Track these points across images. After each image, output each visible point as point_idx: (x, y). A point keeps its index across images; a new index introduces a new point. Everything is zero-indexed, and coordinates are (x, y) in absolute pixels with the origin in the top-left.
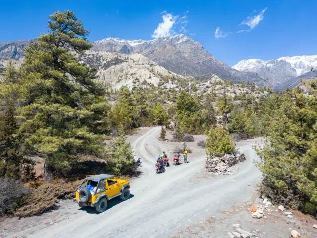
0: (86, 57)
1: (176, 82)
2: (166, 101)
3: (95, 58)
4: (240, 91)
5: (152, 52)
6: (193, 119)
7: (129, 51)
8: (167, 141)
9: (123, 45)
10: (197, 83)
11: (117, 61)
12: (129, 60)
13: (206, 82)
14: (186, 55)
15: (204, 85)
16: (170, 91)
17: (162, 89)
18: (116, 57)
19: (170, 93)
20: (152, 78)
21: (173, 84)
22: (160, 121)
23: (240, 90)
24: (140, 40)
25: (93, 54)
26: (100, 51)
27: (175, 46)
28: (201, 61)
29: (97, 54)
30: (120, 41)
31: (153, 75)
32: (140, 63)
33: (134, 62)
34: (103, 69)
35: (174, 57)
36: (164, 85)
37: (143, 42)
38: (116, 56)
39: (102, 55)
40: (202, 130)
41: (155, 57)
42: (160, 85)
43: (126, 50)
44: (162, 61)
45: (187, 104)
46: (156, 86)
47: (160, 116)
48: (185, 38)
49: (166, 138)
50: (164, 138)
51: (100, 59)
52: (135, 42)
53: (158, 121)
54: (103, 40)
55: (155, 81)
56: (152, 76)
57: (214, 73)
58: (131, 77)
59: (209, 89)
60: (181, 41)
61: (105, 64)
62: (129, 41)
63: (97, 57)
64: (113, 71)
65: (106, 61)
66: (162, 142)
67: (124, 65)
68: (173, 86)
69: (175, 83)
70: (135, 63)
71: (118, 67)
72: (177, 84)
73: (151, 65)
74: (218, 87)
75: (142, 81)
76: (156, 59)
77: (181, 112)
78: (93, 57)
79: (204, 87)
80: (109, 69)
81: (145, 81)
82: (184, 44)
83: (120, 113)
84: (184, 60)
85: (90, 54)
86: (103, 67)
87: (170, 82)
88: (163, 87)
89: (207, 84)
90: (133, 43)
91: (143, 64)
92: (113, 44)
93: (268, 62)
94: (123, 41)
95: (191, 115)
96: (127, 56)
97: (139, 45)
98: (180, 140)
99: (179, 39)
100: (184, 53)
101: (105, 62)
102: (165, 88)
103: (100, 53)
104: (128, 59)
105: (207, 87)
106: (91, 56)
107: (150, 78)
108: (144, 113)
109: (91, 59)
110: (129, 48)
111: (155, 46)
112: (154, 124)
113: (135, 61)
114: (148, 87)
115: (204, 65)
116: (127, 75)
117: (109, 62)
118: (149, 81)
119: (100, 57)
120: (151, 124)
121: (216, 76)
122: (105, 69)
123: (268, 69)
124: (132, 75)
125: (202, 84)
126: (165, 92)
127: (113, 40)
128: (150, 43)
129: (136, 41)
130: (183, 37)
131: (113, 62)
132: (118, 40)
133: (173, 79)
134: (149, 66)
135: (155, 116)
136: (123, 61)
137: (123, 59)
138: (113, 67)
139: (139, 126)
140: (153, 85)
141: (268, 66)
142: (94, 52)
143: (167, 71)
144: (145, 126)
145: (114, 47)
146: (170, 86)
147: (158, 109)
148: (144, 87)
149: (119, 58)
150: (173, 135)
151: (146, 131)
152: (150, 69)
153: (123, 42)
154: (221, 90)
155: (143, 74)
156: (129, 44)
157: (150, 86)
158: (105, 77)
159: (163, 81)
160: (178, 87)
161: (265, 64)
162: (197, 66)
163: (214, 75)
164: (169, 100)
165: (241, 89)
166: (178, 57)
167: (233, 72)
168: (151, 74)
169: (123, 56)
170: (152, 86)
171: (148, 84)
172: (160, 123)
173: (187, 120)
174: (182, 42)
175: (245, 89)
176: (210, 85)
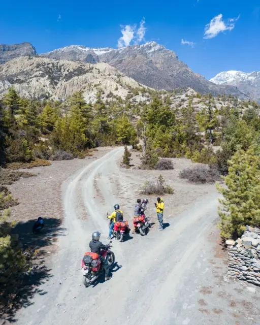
0: (46, 66)
1: (147, 94)
2: (135, 116)
3: (55, 67)
4: (221, 105)
5: (121, 62)
6: (170, 136)
7: (94, 60)
8: (132, 168)
9: (88, 53)
10: (171, 96)
11: (80, 71)
12: (94, 70)
13: (181, 94)
14: (158, 66)
15: (179, 98)
16: (140, 104)
17: (130, 103)
18: (79, 67)
19: (139, 106)
20: (119, 90)
21: (143, 96)
22: (126, 138)
23: (220, 103)
24: (107, 48)
25: (53, 63)
26: (61, 60)
27: (146, 55)
28: (175, 73)
29: (58, 63)
30: (84, 49)
31: (121, 86)
32: (107, 73)
33: (99, 72)
34: (65, 80)
35: (144, 68)
36: (133, 98)
37: (110, 50)
38: (79, 65)
39: (63, 65)
40: (182, 151)
41: (123, 68)
42: (128, 98)
43: (91, 59)
44: (131, 73)
45: (161, 116)
46: (124, 98)
47: (125, 133)
48: (158, 47)
49: (131, 164)
50: (128, 163)
51: (61, 69)
52: (101, 51)
53: (123, 139)
54: (65, 48)
55: (122, 93)
56: (119, 87)
57: (190, 86)
58: (95, 88)
59: (185, 102)
60: (152, 50)
61: (66, 75)
62: (94, 50)
63: (57, 66)
64: (75, 82)
65: (68, 71)
66: (125, 169)
67: (88, 75)
68: (144, 99)
69: (146, 96)
70: (101, 73)
71: (82, 78)
72: (148, 97)
73: (119, 76)
74: (195, 100)
75: (107, 93)
76: (124, 69)
77: (153, 127)
78: (53, 66)
79: (180, 100)
80: (70, 81)
81: (111, 93)
82: (156, 53)
83: (70, 128)
84: (156, 71)
85: (49, 64)
86: (64, 78)
87: (140, 94)
88: (131, 100)
89: (183, 97)
90: (99, 52)
91: (109, 75)
92: (76, 53)
93: (249, 74)
94: (87, 49)
95: (167, 131)
96: (91, 65)
97: (105, 54)
98: (152, 168)
99: (150, 48)
100: (156, 63)
101: (67, 73)
102: (135, 101)
103: (61, 62)
104: (92, 68)
105: (183, 100)
106: (51, 66)
107: (117, 89)
108: (105, 129)
109: (51, 69)
110: (94, 57)
111: (124, 55)
112: (117, 143)
113: (101, 71)
114: (114, 100)
115: (179, 77)
116: (90, 86)
117: (71, 72)
118: (115, 93)
119: (61, 66)
120: (114, 142)
121: (192, 90)
122: (66, 81)
123: (249, 82)
124: (95, 86)
125: (177, 97)
126: (134, 106)
127: (77, 48)
128: (118, 52)
129: (102, 49)
130: (155, 45)
131: (76, 73)
132: (81, 49)
133: (144, 91)
134: (116, 77)
135: (118, 133)
136: (87, 71)
137: (87, 69)
138: (76, 78)
139: (97, 145)
140: (120, 97)
141: (250, 78)
142: (53, 61)
143: (136, 83)
144: (106, 145)
145: (77, 57)
146: (140, 98)
147: (123, 123)
148: (110, 100)
149: (83, 67)
150: (141, 159)
151: (106, 152)
152: (118, 80)
153: (88, 51)
154: (199, 103)
155: (109, 85)
156: (94, 53)
157: (117, 99)
158: (67, 90)
159: (132, 93)
160: (149, 100)
161: (246, 77)
162: (171, 78)
163: (189, 88)
164: (138, 115)
165: (222, 102)
166: (149, 68)
167: (211, 86)
168: (118, 85)
169: (87, 66)
170: (119, 99)
171: (115, 97)
172: (126, 142)
173: (161, 138)
174: (154, 51)
175: (226, 102)
176: (186, 98)
